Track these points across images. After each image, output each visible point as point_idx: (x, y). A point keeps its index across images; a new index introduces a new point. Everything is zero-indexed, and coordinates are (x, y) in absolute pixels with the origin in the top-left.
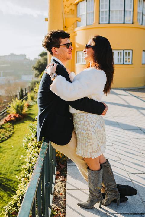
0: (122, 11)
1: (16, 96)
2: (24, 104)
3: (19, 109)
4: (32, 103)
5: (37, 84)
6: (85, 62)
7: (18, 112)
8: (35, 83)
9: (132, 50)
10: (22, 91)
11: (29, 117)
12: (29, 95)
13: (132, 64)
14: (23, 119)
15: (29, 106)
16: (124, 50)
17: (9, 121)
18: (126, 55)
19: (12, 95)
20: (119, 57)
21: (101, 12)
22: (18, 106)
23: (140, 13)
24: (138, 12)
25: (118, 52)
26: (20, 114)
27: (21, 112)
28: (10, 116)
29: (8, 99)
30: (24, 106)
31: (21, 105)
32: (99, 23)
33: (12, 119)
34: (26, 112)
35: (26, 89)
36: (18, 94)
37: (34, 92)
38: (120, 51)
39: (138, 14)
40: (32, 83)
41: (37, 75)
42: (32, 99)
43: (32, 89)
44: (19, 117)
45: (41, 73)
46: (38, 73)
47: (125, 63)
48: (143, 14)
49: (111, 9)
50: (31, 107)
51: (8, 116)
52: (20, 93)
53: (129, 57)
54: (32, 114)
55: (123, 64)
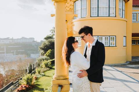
0: (107, 7)
1: (26, 70)
2: (33, 77)
3: (29, 81)
4: (39, 76)
5: (43, 61)
6: (80, 45)
7: (28, 83)
8: (41, 60)
9: (116, 36)
10: (31, 66)
11: (37, 87)
12: (37, 70)
13: (116, 46)
14: (32, 88)
15: (37, 79)
16: (109, 36)
17: (21, 90)
18: (111, 40)
19: (22, 69)
20: (106, 41)
21: (91, 9)
22: (28, 79)
23: (121, 9)
24: (119, 9)
25: (105, 38)
26: (29, 85)
27: (30, 84)
28: (22, 86)
29: (20, 73)
30: (33, 78)
31: (31, 77)
32: (91, 17)
33: (23, 89)
34: (34, 83)
35: (34, 65)
36: (28, 69)
37: (40, 68)
38: (106, 37)
39: (119, 10)
40: (39, 60)
41: (43, 54)
42: (39, 72)
43: (39, 65)
44: (29, 87)
45: (46, 52)
46: (44, 52)
47: (110, 46)
48: (123, 10)
49: (99, 6)
50: (38, 79)
51: (20, 86)
52: (29, 68)
53: (113, 41)
54: (39, 85)
55: (109, 46)
